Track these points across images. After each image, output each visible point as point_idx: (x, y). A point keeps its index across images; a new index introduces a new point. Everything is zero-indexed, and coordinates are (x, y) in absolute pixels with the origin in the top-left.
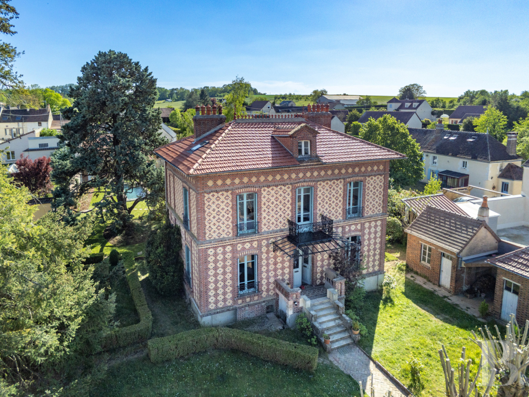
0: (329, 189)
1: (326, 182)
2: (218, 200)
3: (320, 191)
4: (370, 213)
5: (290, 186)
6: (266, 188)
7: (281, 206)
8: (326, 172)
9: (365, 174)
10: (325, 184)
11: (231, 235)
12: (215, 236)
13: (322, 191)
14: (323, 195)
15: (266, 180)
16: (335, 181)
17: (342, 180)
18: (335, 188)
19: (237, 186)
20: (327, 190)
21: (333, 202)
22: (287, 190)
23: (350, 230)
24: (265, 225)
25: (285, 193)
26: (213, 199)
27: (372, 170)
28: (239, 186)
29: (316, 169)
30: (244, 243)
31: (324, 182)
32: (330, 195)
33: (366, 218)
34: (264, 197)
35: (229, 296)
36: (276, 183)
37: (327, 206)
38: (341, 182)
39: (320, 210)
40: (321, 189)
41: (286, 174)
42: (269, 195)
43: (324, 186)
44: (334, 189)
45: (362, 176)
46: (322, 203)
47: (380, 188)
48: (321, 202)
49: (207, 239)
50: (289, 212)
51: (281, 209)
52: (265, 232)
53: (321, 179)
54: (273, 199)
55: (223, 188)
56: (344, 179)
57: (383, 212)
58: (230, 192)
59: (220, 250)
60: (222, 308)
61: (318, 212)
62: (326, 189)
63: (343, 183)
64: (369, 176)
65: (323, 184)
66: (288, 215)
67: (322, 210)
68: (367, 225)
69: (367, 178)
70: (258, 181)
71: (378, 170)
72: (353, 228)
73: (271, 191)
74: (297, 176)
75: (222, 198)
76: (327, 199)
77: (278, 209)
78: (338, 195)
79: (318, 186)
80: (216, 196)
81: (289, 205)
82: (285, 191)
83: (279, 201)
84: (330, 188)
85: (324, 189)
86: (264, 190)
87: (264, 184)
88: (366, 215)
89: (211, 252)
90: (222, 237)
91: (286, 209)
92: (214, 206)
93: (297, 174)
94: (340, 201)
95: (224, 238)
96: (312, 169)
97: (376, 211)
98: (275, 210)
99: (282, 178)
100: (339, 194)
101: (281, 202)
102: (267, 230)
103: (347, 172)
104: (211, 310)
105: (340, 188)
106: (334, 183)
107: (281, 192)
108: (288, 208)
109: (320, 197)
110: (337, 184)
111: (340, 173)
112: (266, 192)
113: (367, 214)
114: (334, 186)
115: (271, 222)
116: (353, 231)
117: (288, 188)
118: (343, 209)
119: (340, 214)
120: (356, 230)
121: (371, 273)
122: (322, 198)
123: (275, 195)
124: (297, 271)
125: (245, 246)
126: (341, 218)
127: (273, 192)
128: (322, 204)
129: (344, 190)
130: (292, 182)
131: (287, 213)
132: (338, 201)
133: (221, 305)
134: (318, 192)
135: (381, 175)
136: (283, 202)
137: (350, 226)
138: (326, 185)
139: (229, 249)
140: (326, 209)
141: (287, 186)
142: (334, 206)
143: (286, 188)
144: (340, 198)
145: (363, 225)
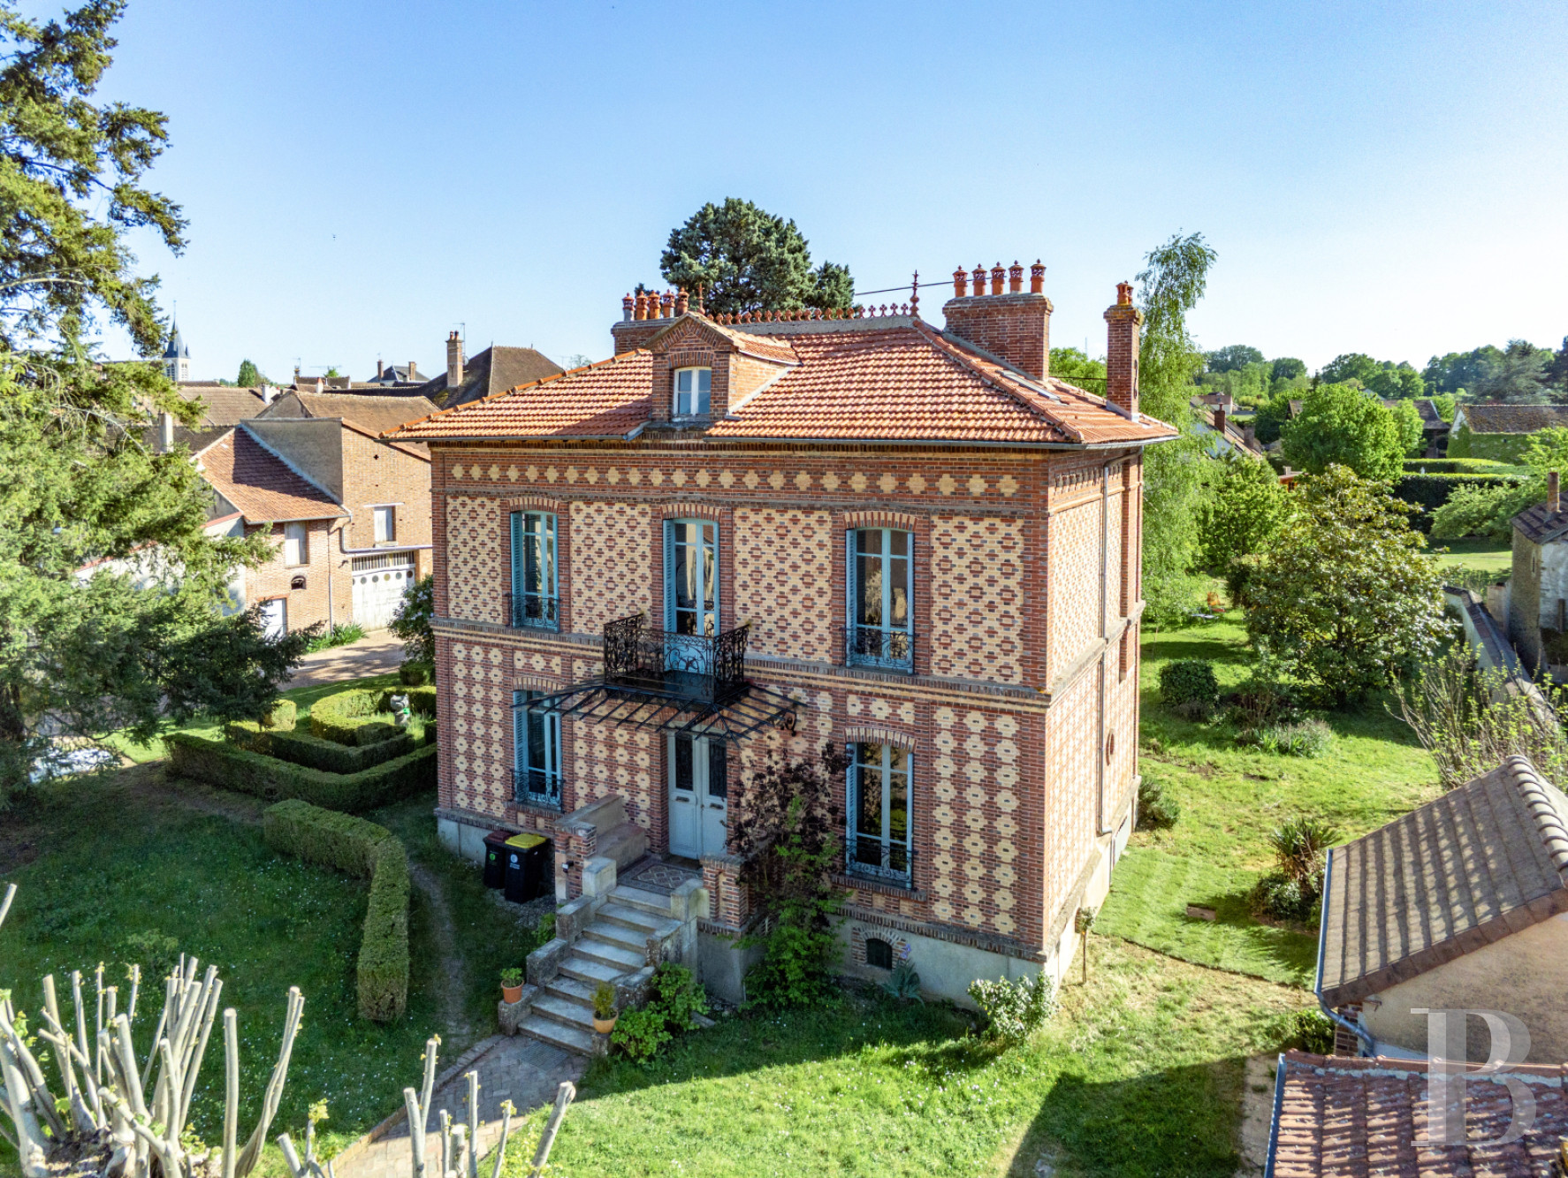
0: (775, 538)
1: (765, 512)
2: (473, 519)
3: (745, 541)
4: (959, 669)
5: (648, 508)
6: (582, 505)
7: (621, 568)
8: (764, 476)
9: (926, 505)
10: (760, 518)
11: (499, 621)
12: (467, 611)
13: (752, 544)
14: (758, 558)
15: (582, 481)
16: (800, 515)
17: (826, 515)
18: (801, 540)
19: (510, 488)
20: (770, 543)
21: (795, 590)
22: (640, 519)
23: (866, 713)
24: (580, 614)
25: (633, 528)
26: (464, 515)
27: (962, 493)
28: (516, 488)
29: (727, 463)
30: (529, 652)
31: (757, 511)
32: (782, 560)
33: (935, 684)
34: (578, 531)
35: (498, 790)
36: (608, 493)
37: (770, 600)
38: (821, 521)
39: (745, 608)
40: (748, 534)
41: (634, 470)
42: (589, 525)
43: (757, 525)
44: (795, 544)
45: (912, 510)
46: (751, 583)
47: (1007, 576)
48: (748, 579)
49: (453, 616)
50: (644, 591)
51: (622, 576)
52: (580, 633)
53: (745, 499)
54: (600, 542)
55: (482, 489)
56: (832, 511)
57: (1024, 684)
58: (498, 502)
59: (477, 654)
60: (481, 815)
61: (739, 613)
62: (764, 536)
63: (828, 526)
64: (946, 515)
65: (753, 517)
66: (644, 599)
67: (753, 609)
68: (945, 717)
69: (935, 519)
70: (561, 479)
71: (992, 495)
72: (880, 709)
73: (595, 515)
74: (668, 480)
75: (483, 513)
76: (769, 576)
77: (614, 575)
78: (812, 568)
79: (738, 522)
80: (469, 508)
81: (644, 568)
82: (633, 523)
83: (617, 549)
84: (782, 537)
85: (757, 535)
86: (578, 510)
87: (576, 491)
88: (937, 672)
89: (459, 651)
90: (481, 619)
91: (638, 581)
92: (464, 534)
93: (668, 473)
94: (821, 593)
95: (485, 622)
96: (714, 460)
97: (990, 670)
98: (607, 575)
99: (624, 481)
100: (816, 563)
101: (621, 555)
102: (585, 631)
103: (845, 486)
104: (458, 808)
105: (821, 545)
106: (795, 521)
107: (622, 525)
108: (643, 578)
109: (745, 563)
110: (808, 527)
111: (817, 488)
112: (583, 515)
113: (945, 670)
114: (795, 532)
115: (595, 612)
116: (881, 723)
117: (643, 514)
118: (834, 623)
119: (821, 639)
120: (894, 723)
121: (973, 932)
122: (750, 568)
123: (605, 529)
124: (686, 800)
125: (533, 661)
126: (828, 660)
127: (600, 520)
128: (752, 590)
129: (834, 553)
130: (652, 495)
131: (639, 594)
132: (812, 592)
133: (480, 805)
134: (738, 545)
135: (1009, 519)
136: (629, 555)
137: (866, 697)
138: (765, 525)
139: (496, 656)
140: (770, 611)
141: (640, 507)
142: (799, 607)
143: (635, 512)
144: (822, 582)
145: (926, 710)
